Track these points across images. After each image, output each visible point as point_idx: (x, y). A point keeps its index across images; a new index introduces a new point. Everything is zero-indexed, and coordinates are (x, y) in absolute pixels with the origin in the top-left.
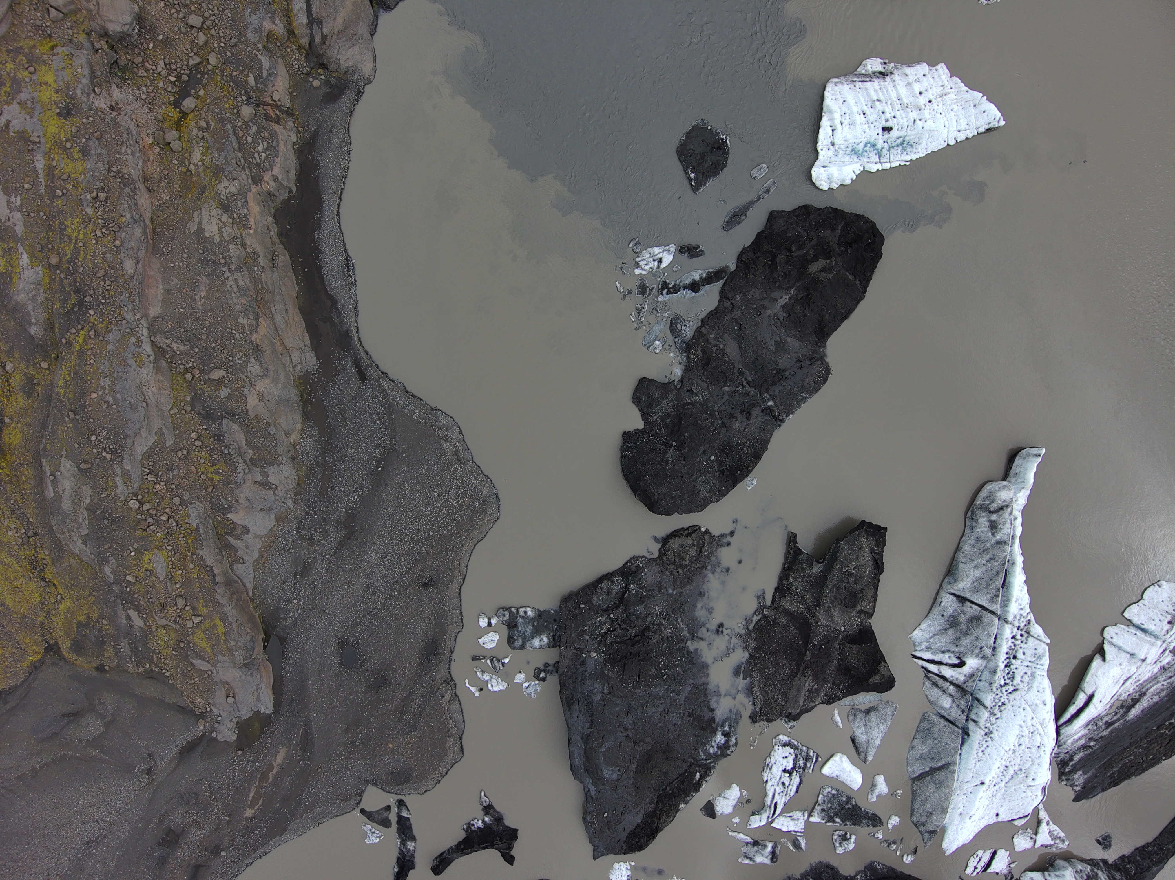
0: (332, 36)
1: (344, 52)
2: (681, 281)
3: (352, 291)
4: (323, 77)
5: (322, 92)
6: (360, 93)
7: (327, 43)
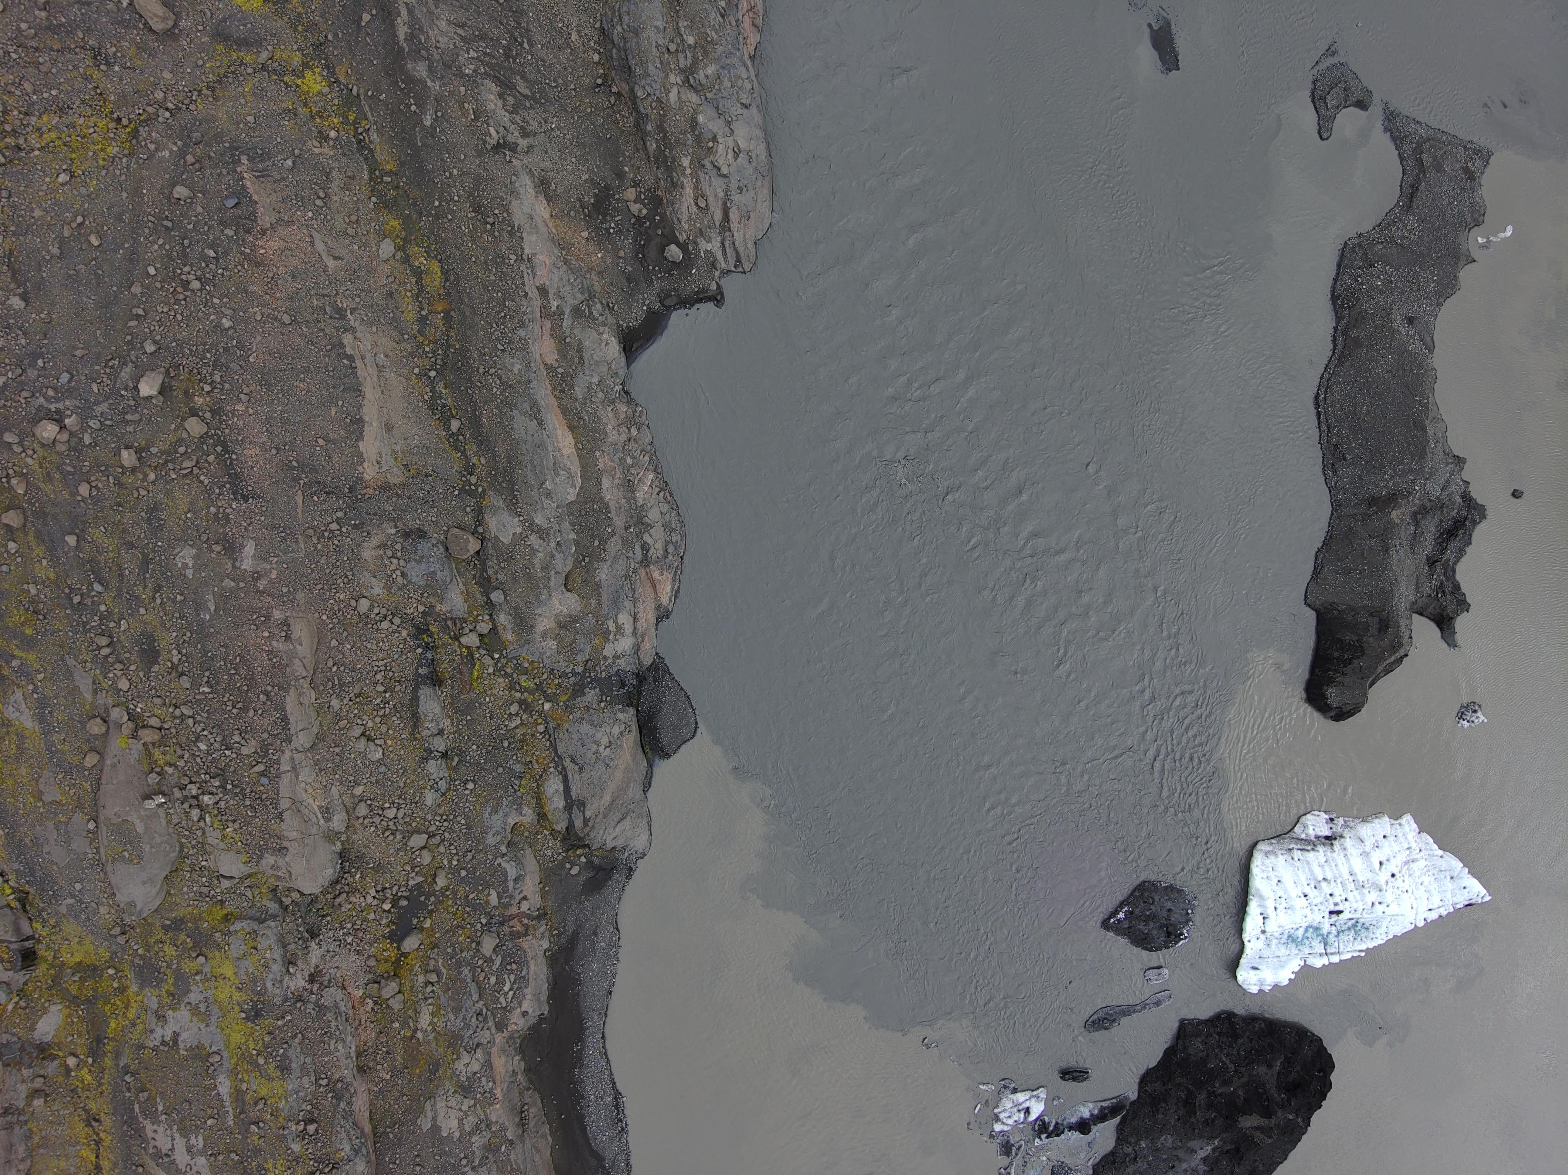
0: (596, 816)
1: (611, 831)
2: (1065, 1118)
3: (623, 1140)
4: (583, 859)
5: (582, 879)
6: (630, 872)
7: (590, 824)
